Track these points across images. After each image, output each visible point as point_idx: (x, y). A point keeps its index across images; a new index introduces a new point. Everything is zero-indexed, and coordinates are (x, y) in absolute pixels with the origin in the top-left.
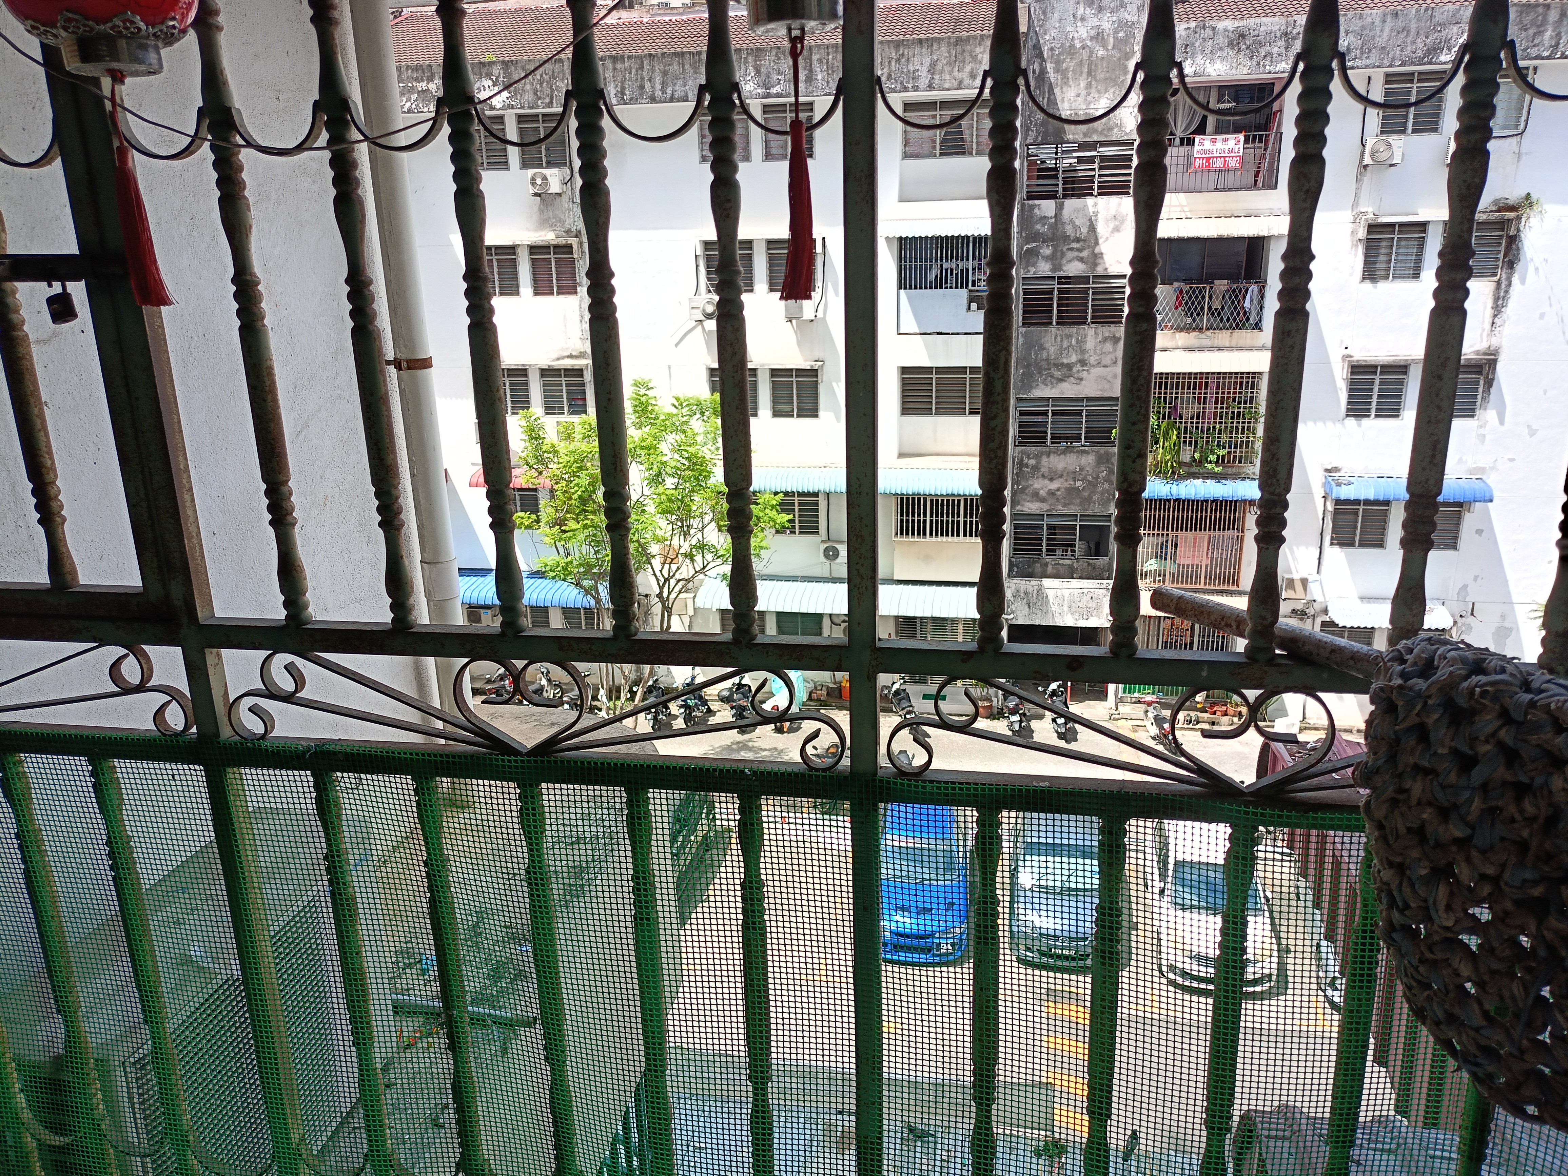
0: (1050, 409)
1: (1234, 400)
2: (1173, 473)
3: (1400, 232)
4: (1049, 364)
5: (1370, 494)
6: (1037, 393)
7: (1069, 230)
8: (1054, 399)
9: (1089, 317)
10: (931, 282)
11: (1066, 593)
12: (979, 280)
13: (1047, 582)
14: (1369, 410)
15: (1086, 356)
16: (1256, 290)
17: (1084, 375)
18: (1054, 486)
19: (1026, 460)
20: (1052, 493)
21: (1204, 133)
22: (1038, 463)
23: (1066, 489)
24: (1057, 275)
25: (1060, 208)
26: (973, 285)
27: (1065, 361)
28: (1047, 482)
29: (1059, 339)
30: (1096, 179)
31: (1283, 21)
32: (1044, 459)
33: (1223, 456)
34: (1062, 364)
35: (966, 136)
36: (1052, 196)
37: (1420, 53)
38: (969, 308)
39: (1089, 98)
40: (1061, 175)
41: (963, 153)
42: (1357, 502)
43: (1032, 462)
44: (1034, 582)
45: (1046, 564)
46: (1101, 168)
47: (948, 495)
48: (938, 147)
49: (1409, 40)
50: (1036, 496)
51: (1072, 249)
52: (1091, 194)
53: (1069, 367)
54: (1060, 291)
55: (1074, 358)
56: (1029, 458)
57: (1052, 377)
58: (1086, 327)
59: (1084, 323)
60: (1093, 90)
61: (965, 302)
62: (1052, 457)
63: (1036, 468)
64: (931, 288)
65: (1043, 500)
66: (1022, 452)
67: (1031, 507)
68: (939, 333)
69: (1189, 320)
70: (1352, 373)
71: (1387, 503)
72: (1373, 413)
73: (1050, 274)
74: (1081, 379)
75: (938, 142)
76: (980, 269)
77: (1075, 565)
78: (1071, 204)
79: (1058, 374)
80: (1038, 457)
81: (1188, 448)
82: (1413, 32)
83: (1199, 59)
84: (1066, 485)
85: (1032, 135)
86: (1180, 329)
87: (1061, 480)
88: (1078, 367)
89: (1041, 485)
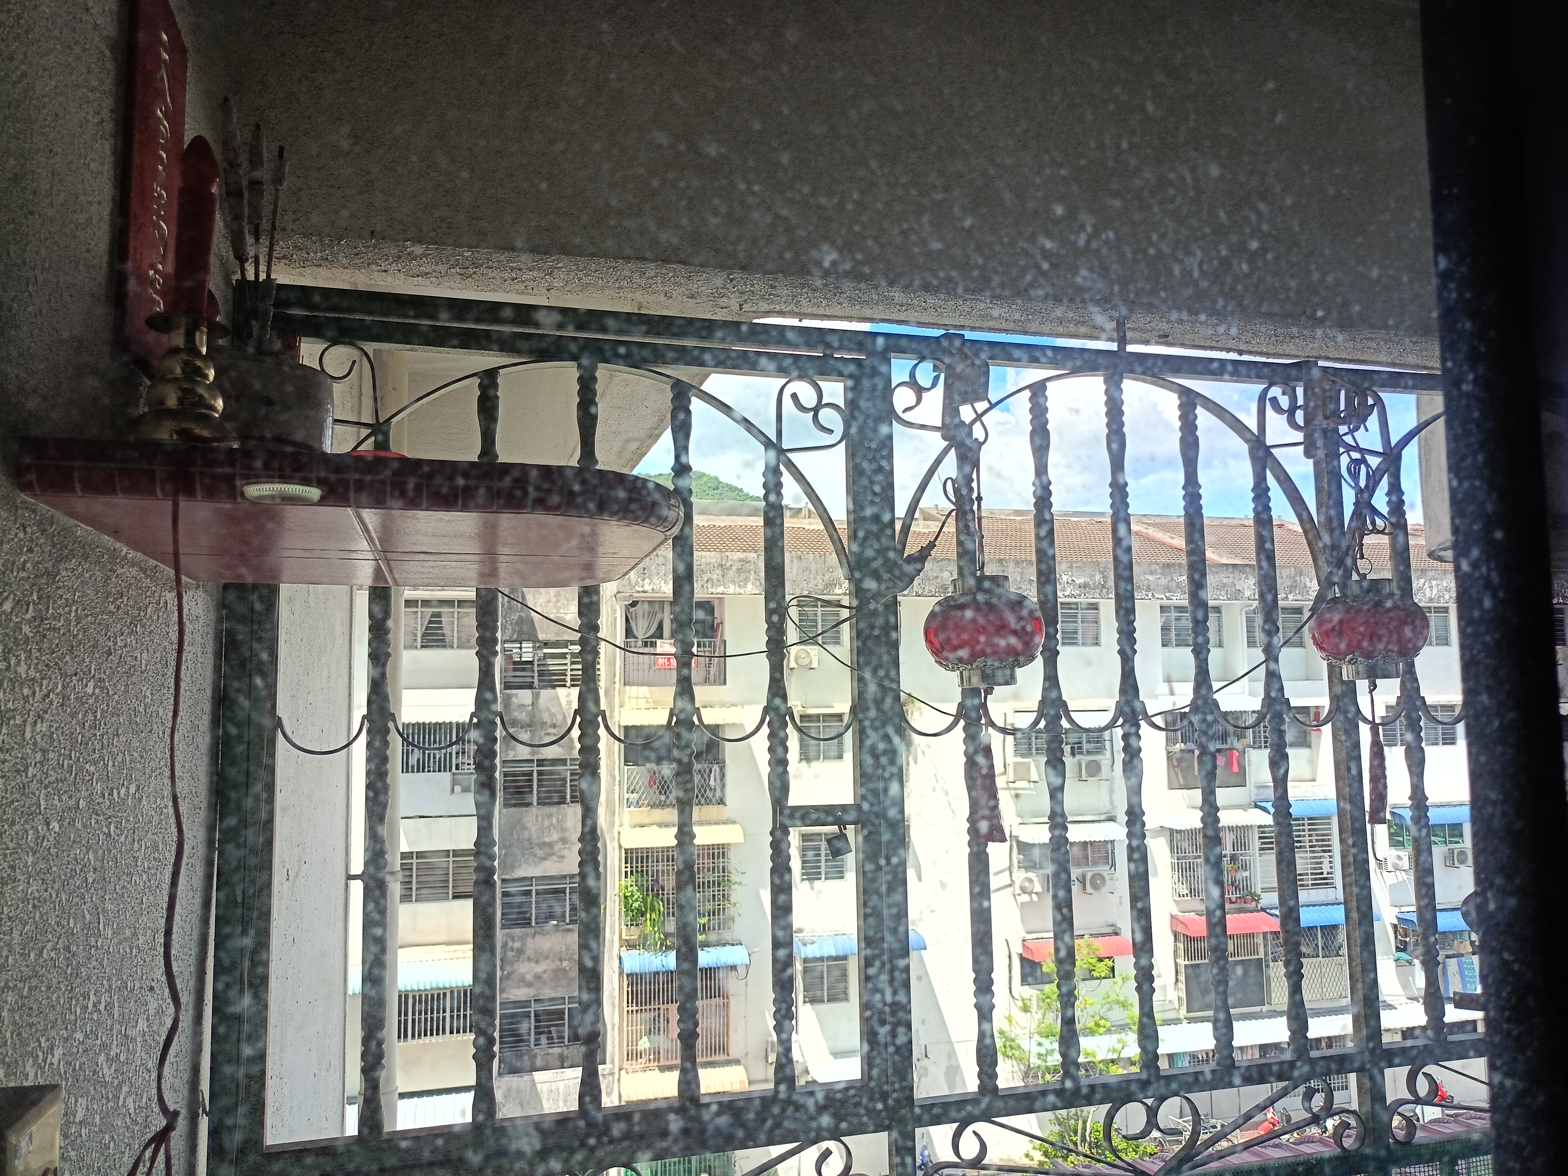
0: (534, 888)
1: (709, 870)
2: (661, 945)
3: (824, 721)
4: (531, 843)
5: (830, 950)
6: (520, 873)
7: (546, 717)
8: (537, 878)
9: (568, 797)
10: (413, 767)
11: (561, 1085)
12: (463, 763)
13: (538, 1076)
14: (820, 873)
15: (567, 834)
16: (718, 770)
17: (566, 852)
18: (540, 968)
19: (510, 944)
20: (538, 977)
21: (661, 637)
22: (523, 945)
23: (553, 970)
24: (535, 758)
25: (536, 697)
26: (457, 768)
27: (547, 840)
28: (533, 965)
29: (540, 818)
30: (569, 673)
31: (718, 555)
32: (530, 942)
33: (704, 925)
34: (544, 844)
35: (446, 630)
36: (530, 686)
37: (821, 587)
38: (453, 791)
39: (559, 604)
40: (536, 668)
41: (445, 647)
42: (821, 959)
43: (517, 945)
44: (526, 1078)
45: (535, 1056)
46: (572, 663)
47: (432, 989)
48: (419, 640)
49: (812, 576)
50: (523, 982)
51: (549, 734)
52: (564, 686)
53: (550, 845)
54: (540, 773)
55: (555, 837)
56: (513, 940)
57: (535, 856)
58: (565, 806)
59: (564, 803)
60: (562, 598)
61: (448, 785)
62: (537, 937)
63: (520, 951)
64: (413, 772)
65: (530, 985)
66: (507, 935)
67: (519, 993)
68: (421, 817)
69: (663, 798)
70: (803, 841)
71: (845, 958)
72: (823, 877)
73: (529, 757)
74: (563, 857)
75: (419, 635)
76: (463, 753)
77: (565, 1053)
78: (546, 694)
79: (540, 853)
80: (523, 939)
81: (671, 918)
82: (814, 571)
83: (656, 580)
84: (553, 966)
85: (509, 632)
86: (653, 806)
87: (548, 961)
88: (560, 845)
89: (526, 969)
